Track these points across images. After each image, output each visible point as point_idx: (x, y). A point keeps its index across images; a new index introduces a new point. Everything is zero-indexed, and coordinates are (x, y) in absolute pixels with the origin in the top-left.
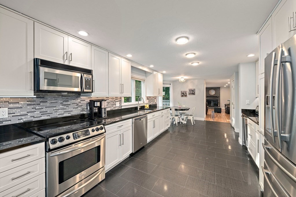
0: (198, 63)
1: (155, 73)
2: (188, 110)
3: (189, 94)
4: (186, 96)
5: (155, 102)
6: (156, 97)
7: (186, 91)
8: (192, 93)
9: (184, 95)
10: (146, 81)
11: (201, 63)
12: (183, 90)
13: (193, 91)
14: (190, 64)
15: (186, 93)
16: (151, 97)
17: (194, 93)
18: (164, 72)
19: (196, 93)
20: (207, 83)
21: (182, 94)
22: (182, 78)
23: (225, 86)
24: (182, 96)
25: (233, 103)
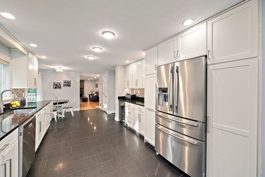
0: (94, 57)
1: (30, 55)
2: (67, 102)
3: (64, 86)
4: (60, 88)
5: (23, 96)
6: (24, 89)
7: (60, 82)
8: (67, 85)
9: (57, 86)
10: (10, 63)
11: (96, 58)
12: (56, 81)
13: (69, 83)
14: (86, 56)
15: (60, 85)
16: (17, 89)
17: (70, 85)
18: (44, 57)
19: (71, 85)
20: (81, 76)
21: (55, 86)
22: (60, 68)
23: (89, 80)
24: (55, 88)
25: (104, 93)
